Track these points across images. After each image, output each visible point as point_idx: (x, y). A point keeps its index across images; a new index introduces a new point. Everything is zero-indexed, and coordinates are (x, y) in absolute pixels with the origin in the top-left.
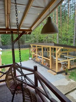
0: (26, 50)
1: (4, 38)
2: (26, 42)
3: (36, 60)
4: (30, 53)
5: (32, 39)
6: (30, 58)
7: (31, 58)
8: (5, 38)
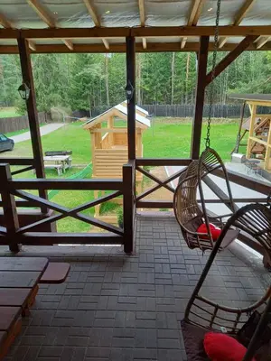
0: (219, 124)
1: (151, 77)
2: (229, 91)
3: (262, 164)
4: (242, 134)
5: (256, 83)
6: (234, 155)
7: (240, 156)
8: (155, 77)
